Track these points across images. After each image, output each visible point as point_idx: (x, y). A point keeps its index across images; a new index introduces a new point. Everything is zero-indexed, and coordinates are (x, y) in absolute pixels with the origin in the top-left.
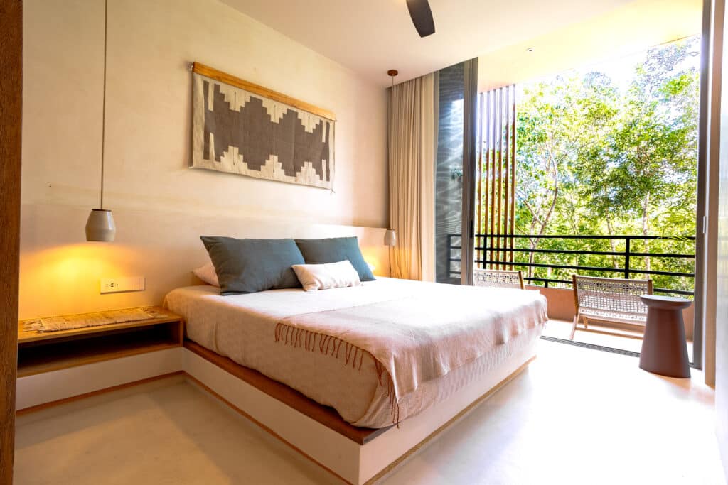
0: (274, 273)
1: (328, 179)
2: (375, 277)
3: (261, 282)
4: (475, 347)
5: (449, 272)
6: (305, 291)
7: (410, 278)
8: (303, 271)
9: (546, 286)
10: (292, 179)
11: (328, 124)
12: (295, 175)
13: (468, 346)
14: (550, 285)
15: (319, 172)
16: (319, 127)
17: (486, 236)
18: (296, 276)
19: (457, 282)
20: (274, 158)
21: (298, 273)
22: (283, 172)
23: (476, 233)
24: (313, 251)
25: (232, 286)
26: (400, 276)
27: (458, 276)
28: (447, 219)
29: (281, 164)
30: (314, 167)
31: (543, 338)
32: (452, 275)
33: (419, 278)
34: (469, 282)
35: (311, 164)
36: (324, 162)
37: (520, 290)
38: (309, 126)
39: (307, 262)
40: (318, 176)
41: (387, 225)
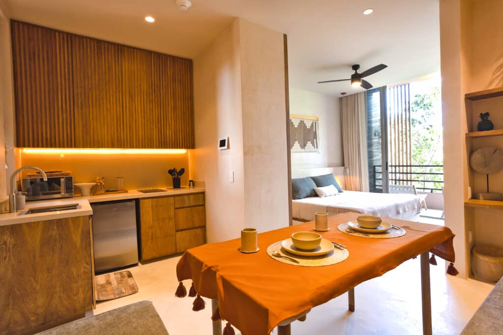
0: (308, 191)
1: (317, 147)
2: (343, 191)
3: (305, 195)
4: (389, 214)
5: (375, 186)
6: (320, 197)
7: (356, 190)
8: (319, 190)
9: (432, 192)
10: (303, 150)
11: (315, 123)
12: (304, 148)
13: (386, 213)
14: (434, 191)
15: (313, 145)
16: (312, 125)
17: (395, 166)
18: (315, 192)
19: (380, 191)
20: (297, 142)
21: (316, 191)
22: (300, 147)
23: (389, 164)
24: (319, 181)
25: (297, 196)
26: (351, 190)
27: (381, 188)
28: (373, 159)
29: (299, 145)
30: (311, 143)
31: (421, 216)
32: (377, 187)
33: (361, 190)
34: (387, 192)
35: (310, 142)
36: (315, 140)
37: (414, 195)
38: (308, 126)
39: (318, 187)
40: (313, 147)
41: (343, 165)
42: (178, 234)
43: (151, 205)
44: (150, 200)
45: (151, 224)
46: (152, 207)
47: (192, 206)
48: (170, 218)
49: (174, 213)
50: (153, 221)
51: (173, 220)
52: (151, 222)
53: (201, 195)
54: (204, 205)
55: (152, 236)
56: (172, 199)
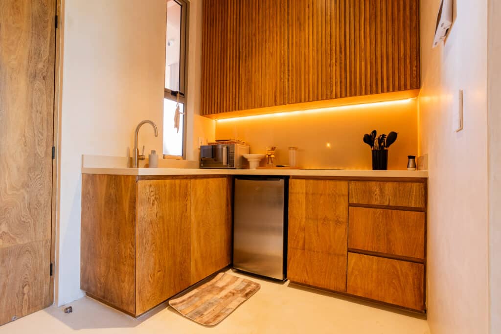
42: (354, 258)
43: (304, 191)
44: (304, 181)
45: (303, 223)
46: (307, 194)
47: (388, 207)
48: (337, 222)
49: (345, 213)
50: (307, 218)
51: (344, 226)
52: (304, 220)
53: (415, 185)
54: (423, 210)
55: (304, 245)
56: (343, 185)
